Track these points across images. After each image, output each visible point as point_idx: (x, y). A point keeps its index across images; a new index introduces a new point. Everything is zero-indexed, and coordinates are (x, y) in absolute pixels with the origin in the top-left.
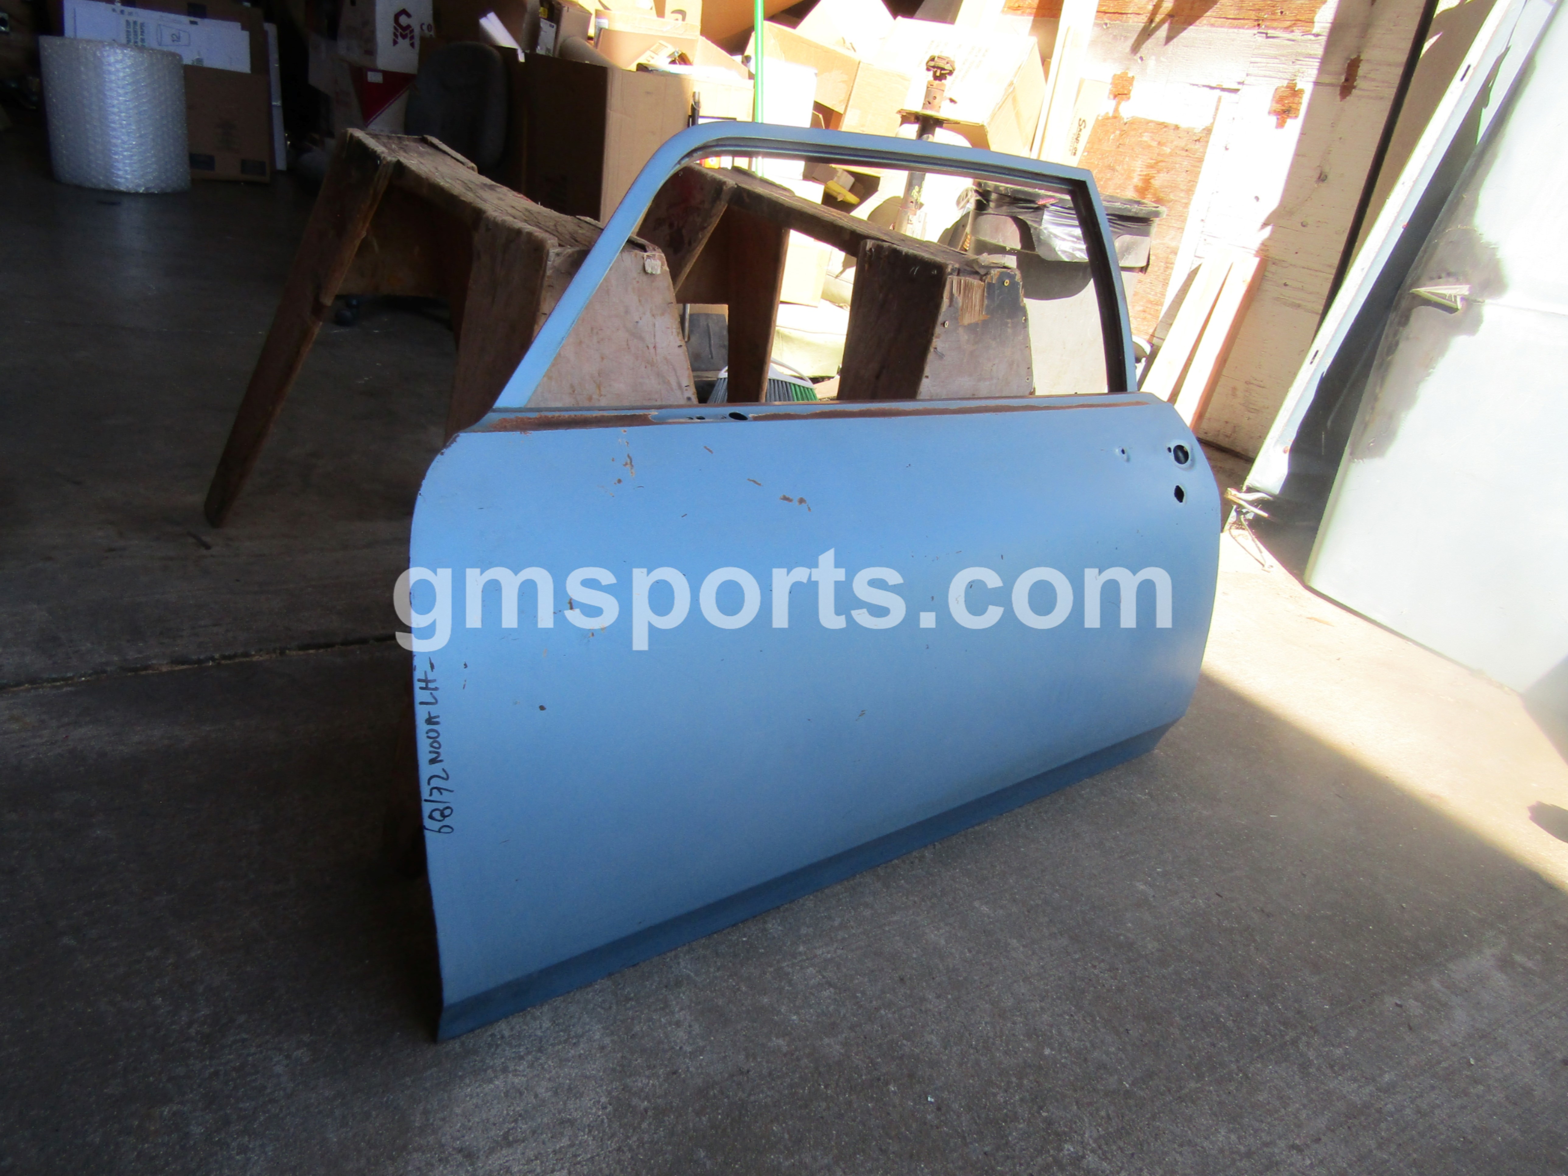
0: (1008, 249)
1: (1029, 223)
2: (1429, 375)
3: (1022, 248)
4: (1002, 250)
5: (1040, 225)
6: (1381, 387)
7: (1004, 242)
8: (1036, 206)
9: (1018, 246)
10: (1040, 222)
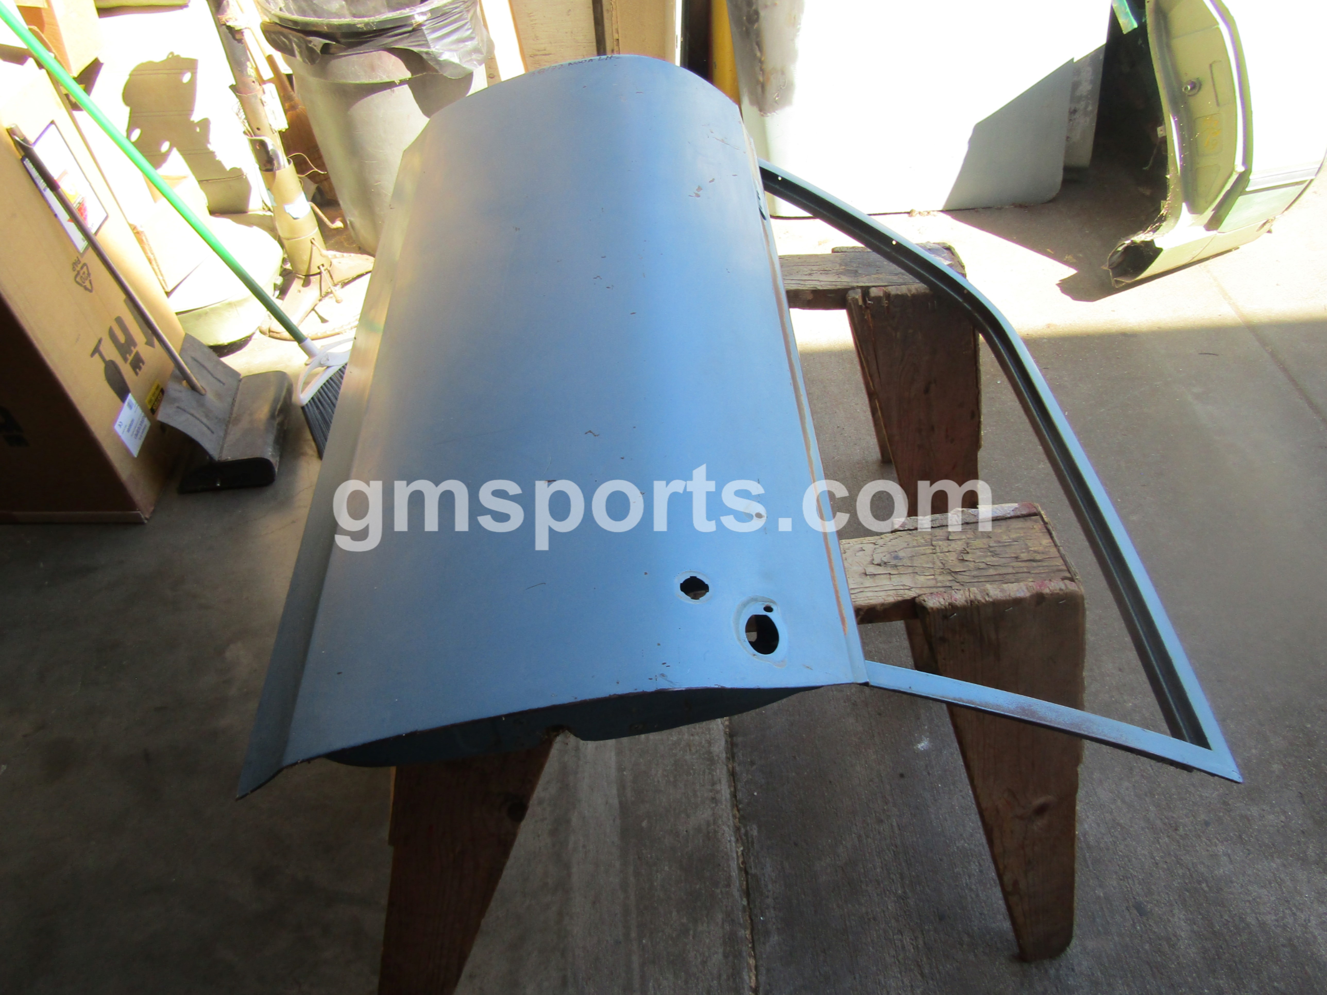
0: (397, 82)
1: (415, 49)
2: (798, 30)
3: (412, 75)
4: (390, 85)
5: (429, 47)
6: (761, 50)
7: (388, 77)
8: (410, 29)
9: (408, 75)
10: (427, 45)
